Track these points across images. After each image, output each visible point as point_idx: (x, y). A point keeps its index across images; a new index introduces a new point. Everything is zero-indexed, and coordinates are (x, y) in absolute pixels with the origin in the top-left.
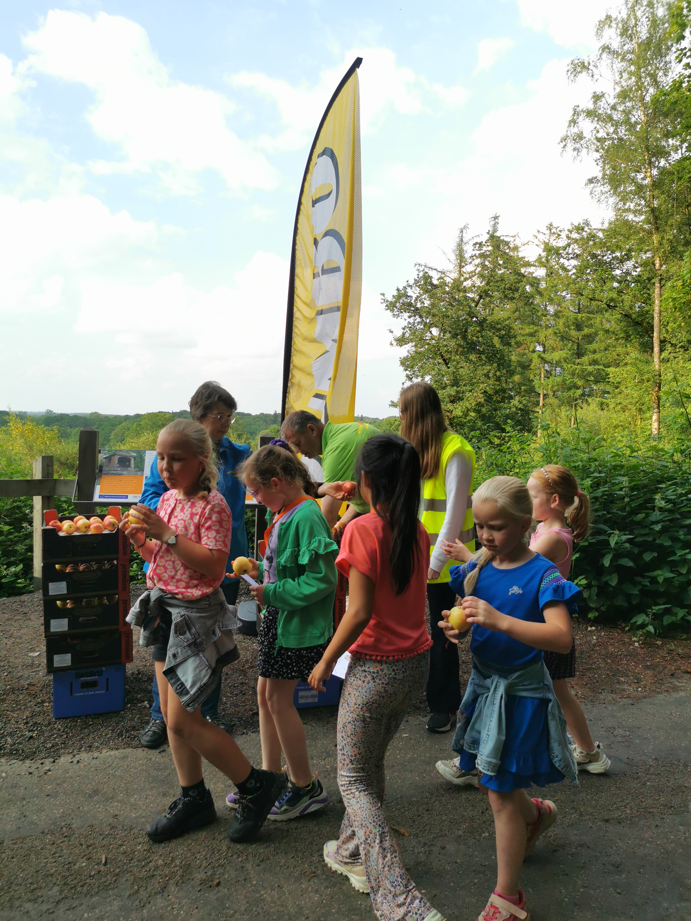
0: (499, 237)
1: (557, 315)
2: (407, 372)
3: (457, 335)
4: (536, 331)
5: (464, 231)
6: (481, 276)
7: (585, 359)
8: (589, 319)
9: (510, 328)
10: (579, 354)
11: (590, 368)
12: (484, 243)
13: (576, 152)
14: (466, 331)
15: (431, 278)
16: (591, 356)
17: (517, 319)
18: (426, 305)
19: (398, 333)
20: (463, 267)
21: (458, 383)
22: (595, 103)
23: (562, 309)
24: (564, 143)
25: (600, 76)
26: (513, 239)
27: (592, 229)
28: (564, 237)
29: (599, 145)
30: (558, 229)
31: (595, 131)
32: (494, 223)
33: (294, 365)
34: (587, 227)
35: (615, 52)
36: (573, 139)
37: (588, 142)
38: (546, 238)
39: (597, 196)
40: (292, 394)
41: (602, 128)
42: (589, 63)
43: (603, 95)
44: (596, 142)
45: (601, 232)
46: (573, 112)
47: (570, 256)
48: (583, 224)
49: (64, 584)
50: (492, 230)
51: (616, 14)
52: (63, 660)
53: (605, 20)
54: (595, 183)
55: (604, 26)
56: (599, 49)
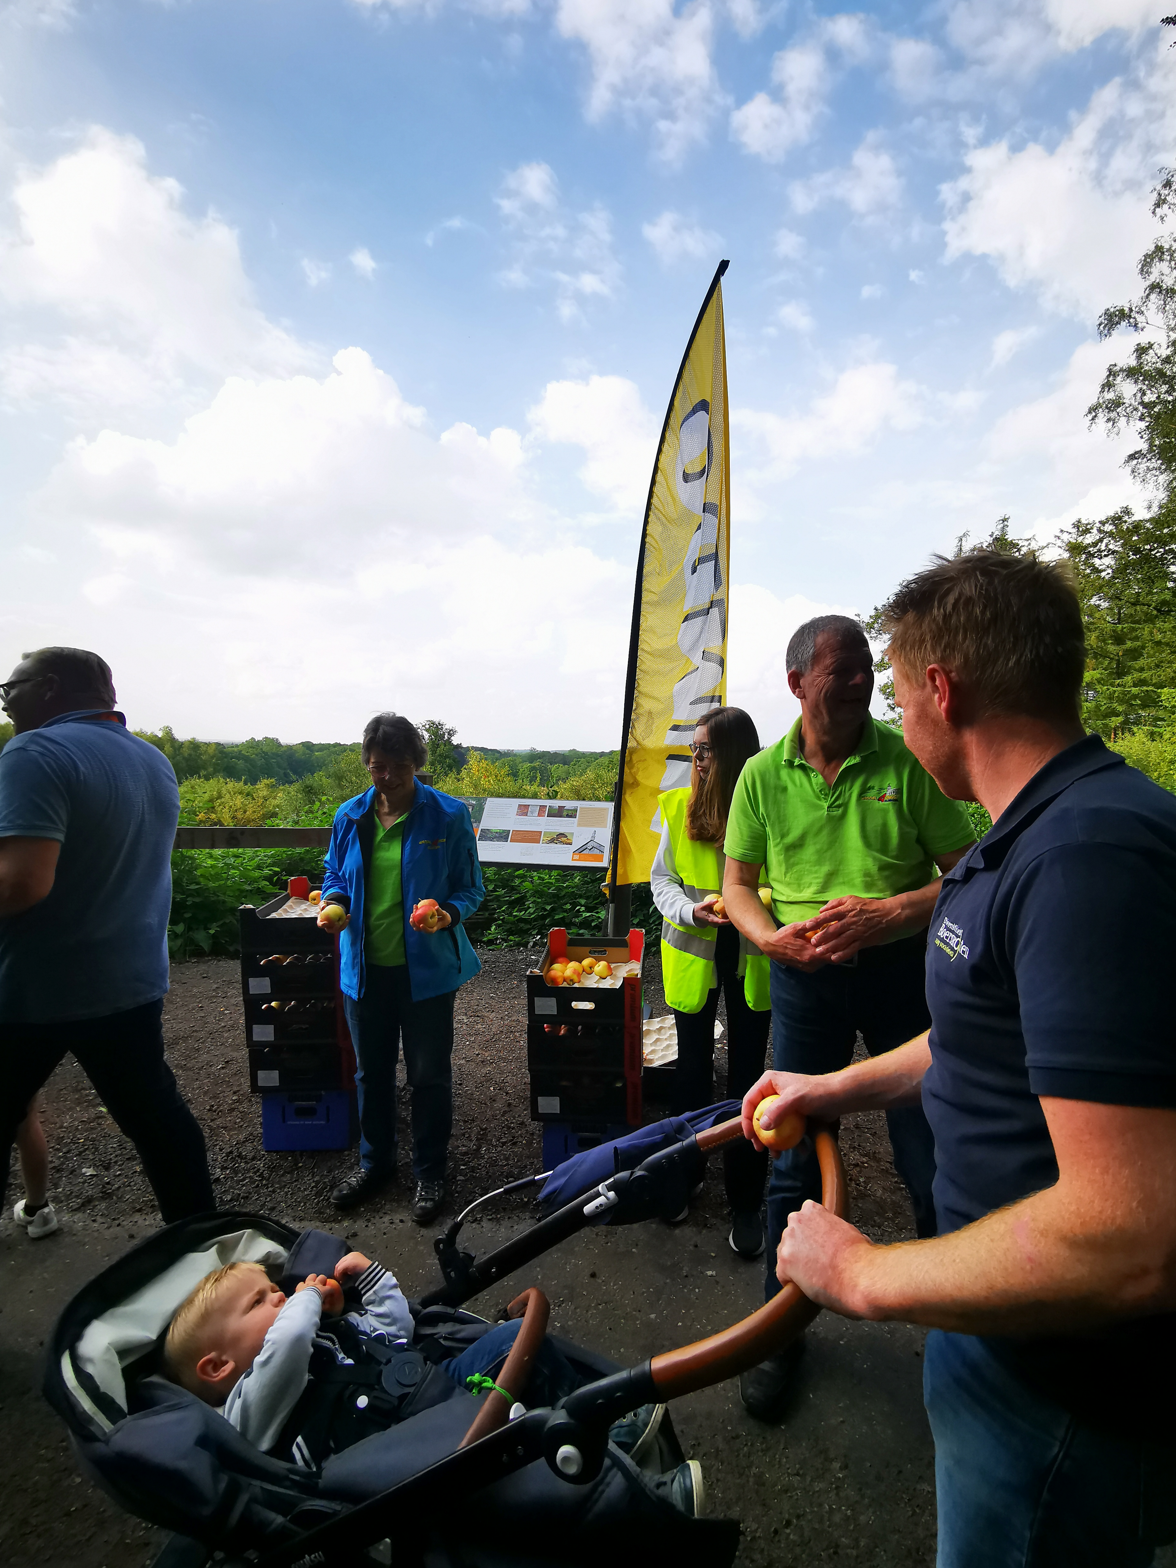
0: (1008, 540)
5: (964, 539)
8: (1134, 630)
10: (1120, 672)
11: (1135, 690)
13: (1111, 423)
16: (1136, 675)
22: (1139, 357)
24: (1094, 414)
25: (1147, 323)
26: (1028, 543)
27: (1135, 518)
28: (1095, 531)
29: (1145, 411)
30: (1087, 524)
31: (1140, 395)
32: (1002, 525)
33: (639, 692)
34: (1127, 517)
35: (1168, 290)
36: (1107, 407)
37: (1128, 409)
38: (1072, 537)
39: (1141, 475)
40: (639, 728)
41: (1150, 389)
42: (1131, 310)
43: (1151, 346)
44: (1141, 408)
45: (1147, 521)
46: (1108, 373)
47: (1103, 554)
48: (1121, 513)
49: (267, 981)
50: (997, 533)
51: (1169, 242)
52: (269, 1078)
53: (1154, 252)
54: (1139, 458)
55: (1152, 260)
56: (1146, 290)
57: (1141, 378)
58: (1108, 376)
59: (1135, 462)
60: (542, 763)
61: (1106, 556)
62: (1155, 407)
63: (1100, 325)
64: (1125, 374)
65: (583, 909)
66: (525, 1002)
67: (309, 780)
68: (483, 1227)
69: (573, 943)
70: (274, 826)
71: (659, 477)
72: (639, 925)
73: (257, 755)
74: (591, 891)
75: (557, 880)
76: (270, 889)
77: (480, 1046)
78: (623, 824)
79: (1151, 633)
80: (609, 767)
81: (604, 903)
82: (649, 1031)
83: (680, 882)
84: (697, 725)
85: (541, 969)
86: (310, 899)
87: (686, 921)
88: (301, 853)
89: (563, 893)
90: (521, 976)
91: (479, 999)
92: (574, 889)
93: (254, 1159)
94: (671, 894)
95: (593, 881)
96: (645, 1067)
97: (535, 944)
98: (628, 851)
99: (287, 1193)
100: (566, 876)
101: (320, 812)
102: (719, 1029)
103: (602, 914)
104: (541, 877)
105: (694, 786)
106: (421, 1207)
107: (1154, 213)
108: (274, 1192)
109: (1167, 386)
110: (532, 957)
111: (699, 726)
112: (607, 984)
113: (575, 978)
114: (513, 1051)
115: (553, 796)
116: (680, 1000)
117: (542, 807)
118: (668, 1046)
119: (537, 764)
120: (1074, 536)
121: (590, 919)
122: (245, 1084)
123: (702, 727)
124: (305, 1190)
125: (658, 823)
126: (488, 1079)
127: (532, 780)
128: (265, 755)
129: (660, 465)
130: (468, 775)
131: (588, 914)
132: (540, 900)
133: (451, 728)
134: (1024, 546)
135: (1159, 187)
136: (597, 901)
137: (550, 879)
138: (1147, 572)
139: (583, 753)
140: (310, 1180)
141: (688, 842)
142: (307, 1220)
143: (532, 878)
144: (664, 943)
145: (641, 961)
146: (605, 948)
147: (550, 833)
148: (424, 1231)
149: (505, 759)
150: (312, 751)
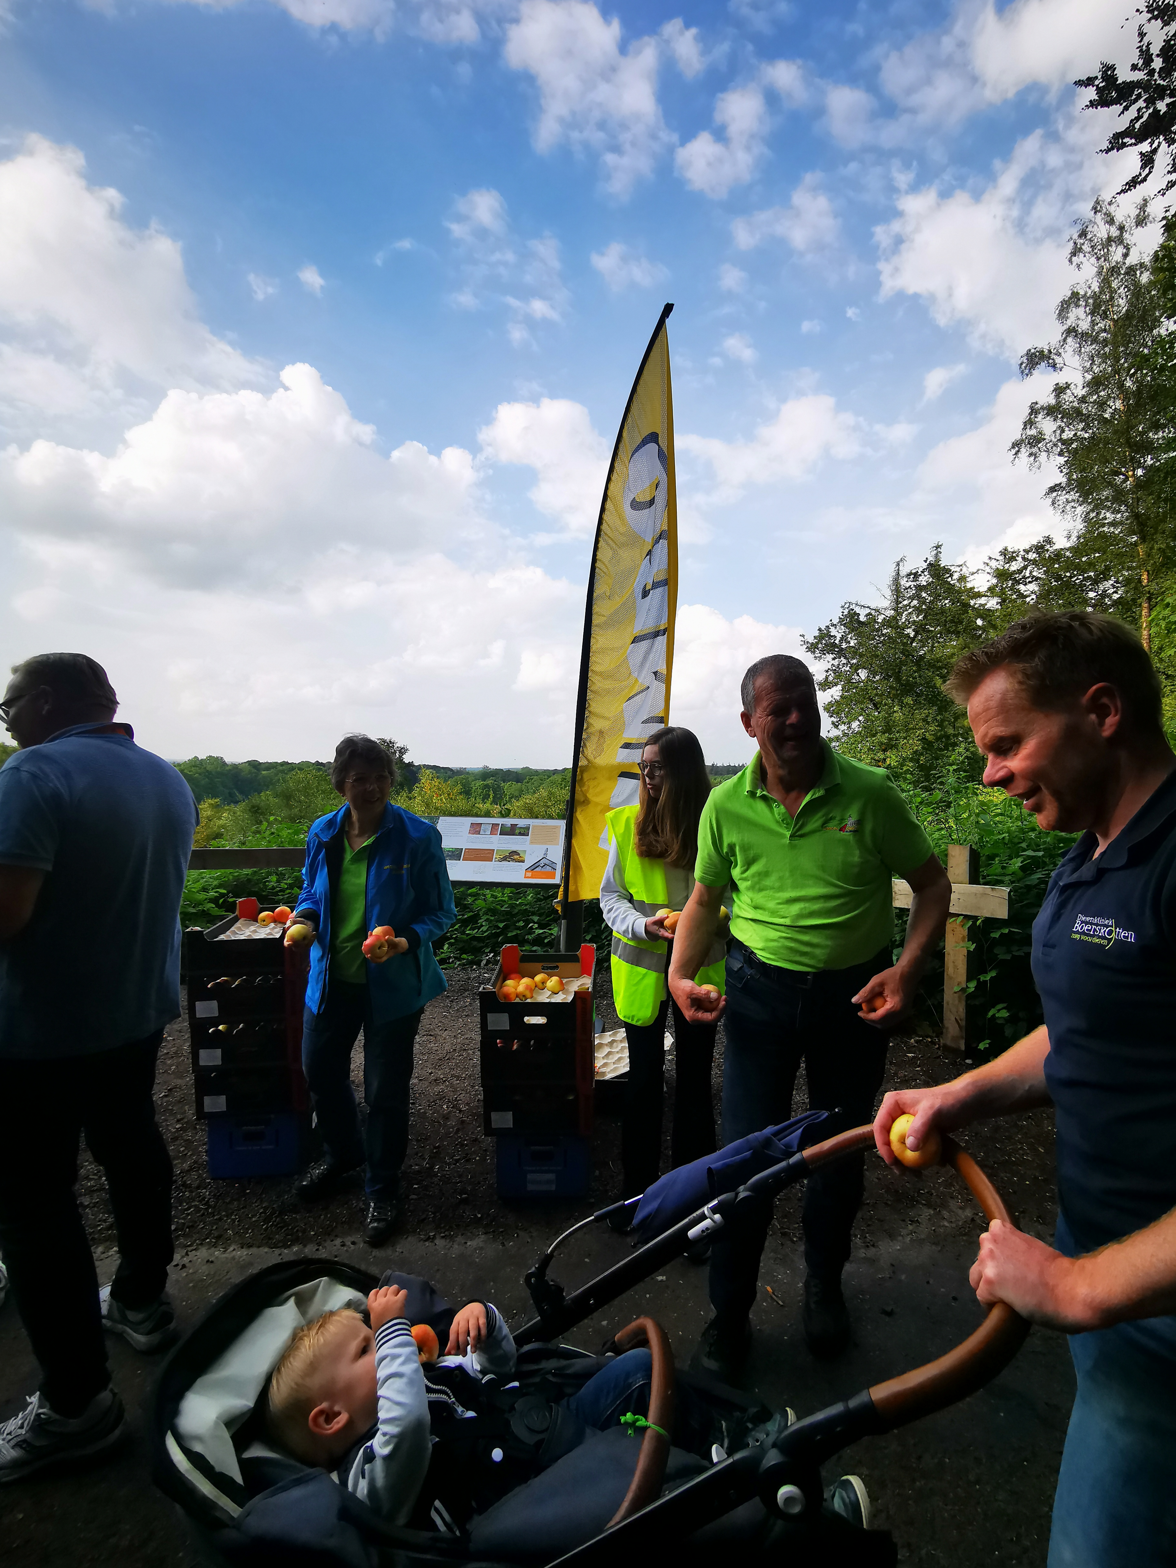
0: (942, 566)
3: (890, 676)
5: (901, 563)
6: (918, 609)
12: (920, 573)
13: (1032, 459)
14: (900, 672)
15: (857, 614)
18: (852, 644)
20: (899, 601)
22: (1057, 396)
24: (1017, 449)
25: (1065, 365)
26: (960, 568)
27: (1055, 547)
28: (1019, 559)
29: (1063, 447)
30: (1013, 552)
31: (1059, 432)
32: (936, 552)
33: (590, 712)
34: (1049, 546)
35: (1083, 334)
36: (1029, 443)
37: (1048, 445)
38: (999, 565)
39: (1061, 507)
40: (590, 749)
41: (1068, 427)
42: (1050, 352)
43: (1068, 386)
44: (1060, 444)
45: (1067, 549)
46: (1030, 410)
47: (1027, 580)
48: (1043, 542)
49: (214, 1004)
50: (931, 559)
51: (1085, 289)
52: (216, 1104)
53: (1070, 298)
54: (1058, 491)
55: (1069, 306)
56: (1063, 334)
57: (1060, 416)
58: (1030, 414)
59: (1055, 494)
60: (495, 781)
61: (1030, 582)
62: (1072, 443)
63: (1021, 364)
64: (1045, 412)
65: (536, 926)
66: (478, 1019)
67: (255, 799)
68: (436, 1244)
69: (526, 959)
70: (219, 847)
71: (609, 505)
72: (590, 941)
73: (200, 774)
74: (543, 908)
75: (510, 898)
76: (216, 911)
77: (433, 1064)
78: (574, 842)
80: (561, 784)
81: (556, 920)
82: (601, 1045)
83: (629, 898)
84: (646, 744)
85: (494, 985)
86: (259, 921)
87: (638, 935)
88: (248, 874)
89: (516, 911)
90: (474, 994)
91: (432, 1018)
92: (527, 907)
93: (198, 1188)
94: (622, 909)
95: (546, 898)
96: (596, 1080)
97: (488, 962)
98: (578, 868)
99: (234, 1221)
100: (519, 893)
101: (268, 833)
102: (669, 1041)
103: (555, 931)
104: (494, 895)
105: (642, 804)
106: (374, 1228)
107: (1070, 261)
108: (220, 1219)
109: (1084, 424)
110: (485, 975)
111: (649, 746)
112: (559, 999)
113: (528, 994)
114: (466, 1069)
115: (506, 814)
116: (633, 1014)
117: (495, 826)
118: (620, 1059)
119: (489, 782)
120: (1002, 563)
121: (543, 936)
122: (190, 1112)
123: (653, 746)
124: (253, 1216)
125: (606, 840)
126: (441, 1097)
127: (485, 798)
128: (208, 774)
129: (609, 493)
130: (420, 794)
131: (541, 931)
132: (493, 918)
133: (402, 746)
134: (956, 572)
135: (1075, 236)
136: (549, 918)
137: (503, 897)
138: (1068, 598)
139: (536, 771)
140: (258, 1206)
141: (636, 859)
142: (256, 1247)
143: (484, 895)
144: (614, 959)
145: (593, 976)
146: (557, 964)
147: (503, 851)
148: (376, 1252)
149: (458, 777)
150: (258, 770)
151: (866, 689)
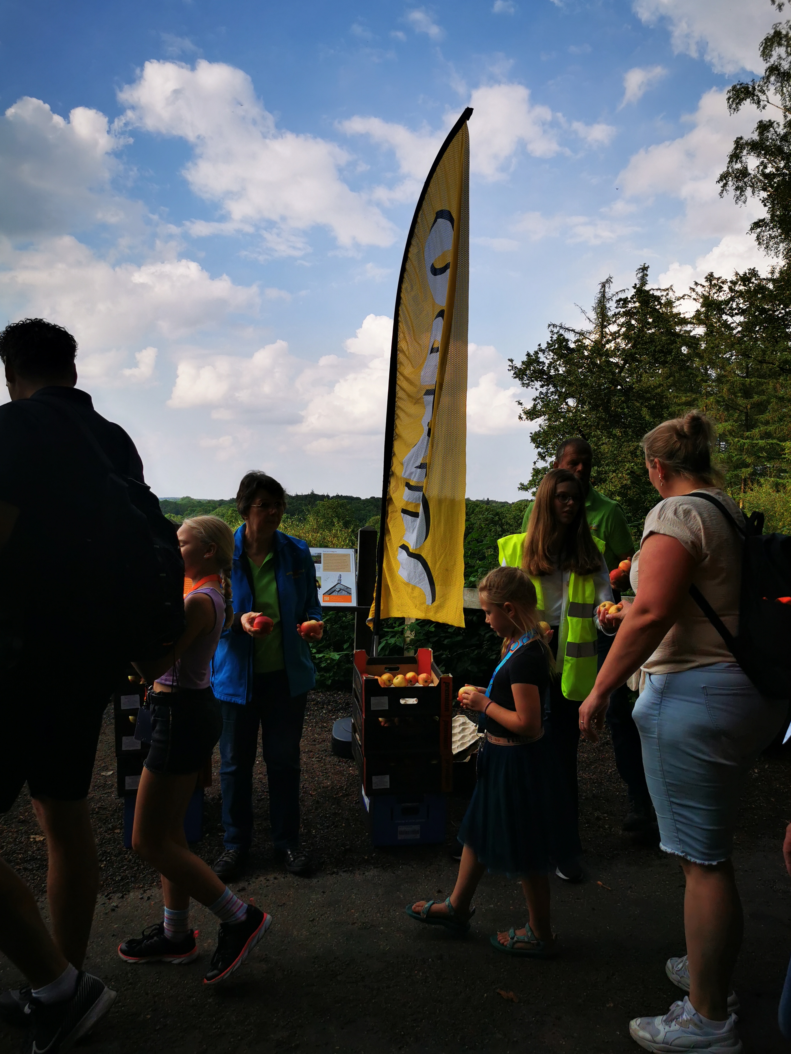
0: (648, 292)
1: (719, 379)
2: (540, 450)
3: (598, 406)
4: (696, 400)
5: (607, 285)
6: (626, 337)
7: (756, 431)
8: (762, 384)
9: (662, 397)
10: (749, 425)
11: (761, 442)
12: (629, 299)
13: (738, 192)
14: (609, 401)
15: (567, 341)
16: (763, 428)
17: (671, 386)
18: (561, 372)
19: (529, 406)
20: (606, 327)
21: (600, 462)
22: (761, 134)
23: (726, 373)
24: (724, 181)
25: (768, 102)
26: (665, 293)
27: (760, 279)
28: (727, 289)
29: (766, 182)
30: (719, 280)
31: (762, 167)
32: (642, 275)
34: (754, 278)
35: (785, 73)
36: (735, 177)
37: (753, 179)
38: (705, 291)
39: (765, 242)
40: (392, 483)
41: (770, 163)
42: (754, 88)
43: (771, 124)
44: (763, 179)
45: (771, 281)
46: (735, 145)
47: (734, 312)
48: (749, 274)
49: (137, 697)
50: (639, 283)
51: (786, 29)
53: (773, 37)
54: (762, 227)
55: (771, 46)
56: (767, 71)
57: (763, 152)
58: (736, 148)
59: (759, 230)
61: (736, 314)
62: (774, 178)
63: (729, 99)
64: (750, 147)
68: (341, 876)
69: (371, 662)
79: (775, 389)
109: (785, 161)
120: (708, 290)
146: (398, 665)
151: (575, 419)
